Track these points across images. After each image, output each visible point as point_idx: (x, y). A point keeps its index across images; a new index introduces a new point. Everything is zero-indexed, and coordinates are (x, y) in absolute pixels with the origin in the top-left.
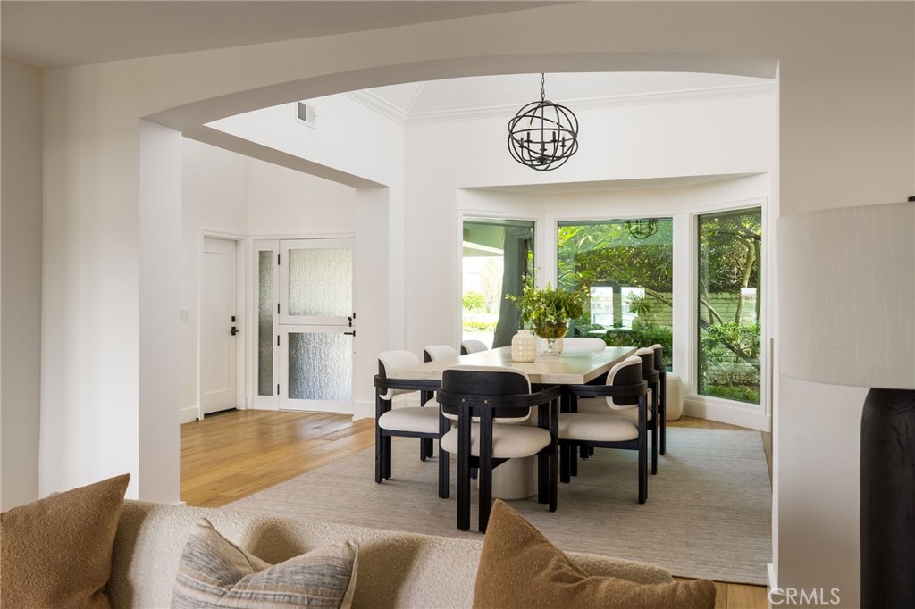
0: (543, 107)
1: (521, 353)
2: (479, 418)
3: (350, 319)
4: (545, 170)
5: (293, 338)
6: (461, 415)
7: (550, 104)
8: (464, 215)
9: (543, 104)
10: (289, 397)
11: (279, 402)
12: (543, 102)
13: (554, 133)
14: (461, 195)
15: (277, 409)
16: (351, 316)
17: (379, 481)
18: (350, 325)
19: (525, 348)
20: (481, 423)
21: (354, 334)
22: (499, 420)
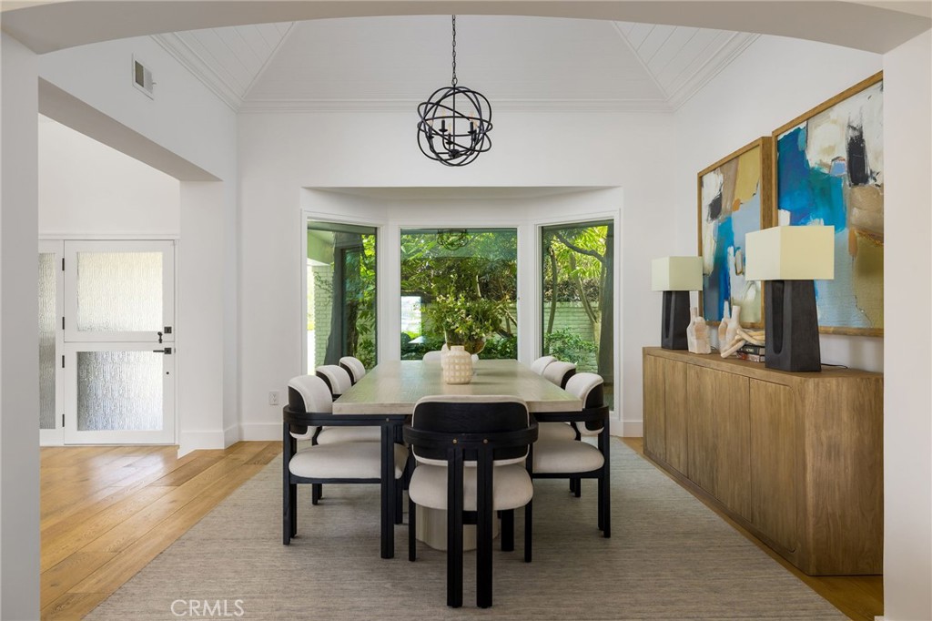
0: (454, 94)
1: (457, 374)
2: (474, 463)
3: (160, 334)
4: (459, 165)
5: (82, 358)
6: (453, 460)
7: (465, 91)
8: (309, 218)
9: (455, 90)
10: (79, 429)
11: (64, 435)
12: (454, 88)
13: (472, 124)
14: (305, 194)
15: (62, 445)
16: (162, 330)
17: (287, 543)
18: (161, 341)
19: (463, 367)
20: (479, 468)
21: (168, 351)
22: (498, 463)
